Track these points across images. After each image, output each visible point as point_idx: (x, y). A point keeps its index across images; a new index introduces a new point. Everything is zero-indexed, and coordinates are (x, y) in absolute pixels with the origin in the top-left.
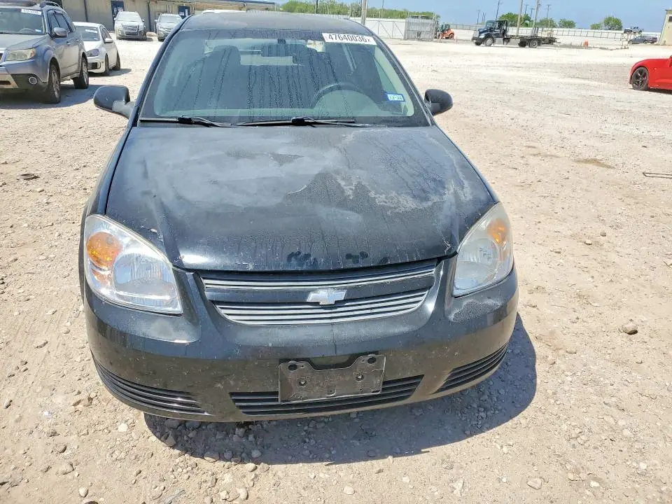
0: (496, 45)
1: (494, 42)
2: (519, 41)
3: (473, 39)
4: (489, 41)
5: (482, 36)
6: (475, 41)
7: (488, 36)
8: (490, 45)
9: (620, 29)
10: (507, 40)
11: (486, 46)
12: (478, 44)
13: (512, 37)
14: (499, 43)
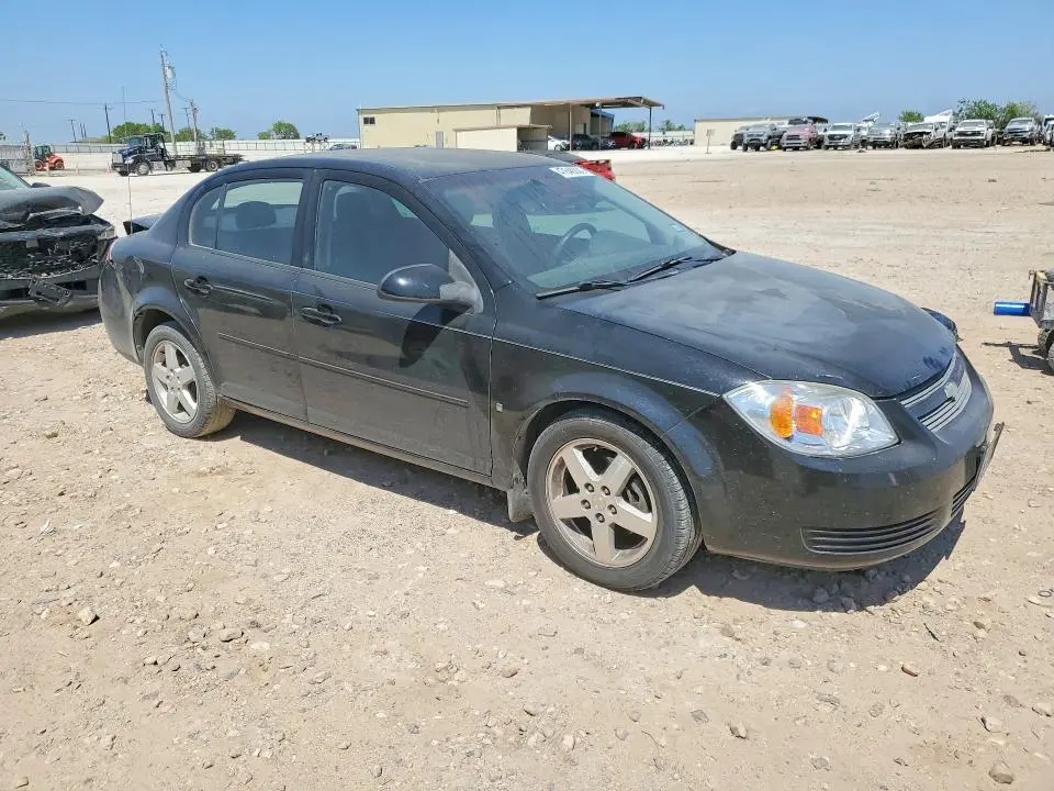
0: (154, 173)
1: (151, 168)
2: (189, 164)
3: (115, 166)
4: (143, 168)
5: (130, 161)
6: (118, 169)
7: (138, 161)
8: (146, 174)
9: (297, 137)
10: (170, 163)
11: (140, 174)
12: (124, 174)
13: (178, 158)
14: (160, 168)
